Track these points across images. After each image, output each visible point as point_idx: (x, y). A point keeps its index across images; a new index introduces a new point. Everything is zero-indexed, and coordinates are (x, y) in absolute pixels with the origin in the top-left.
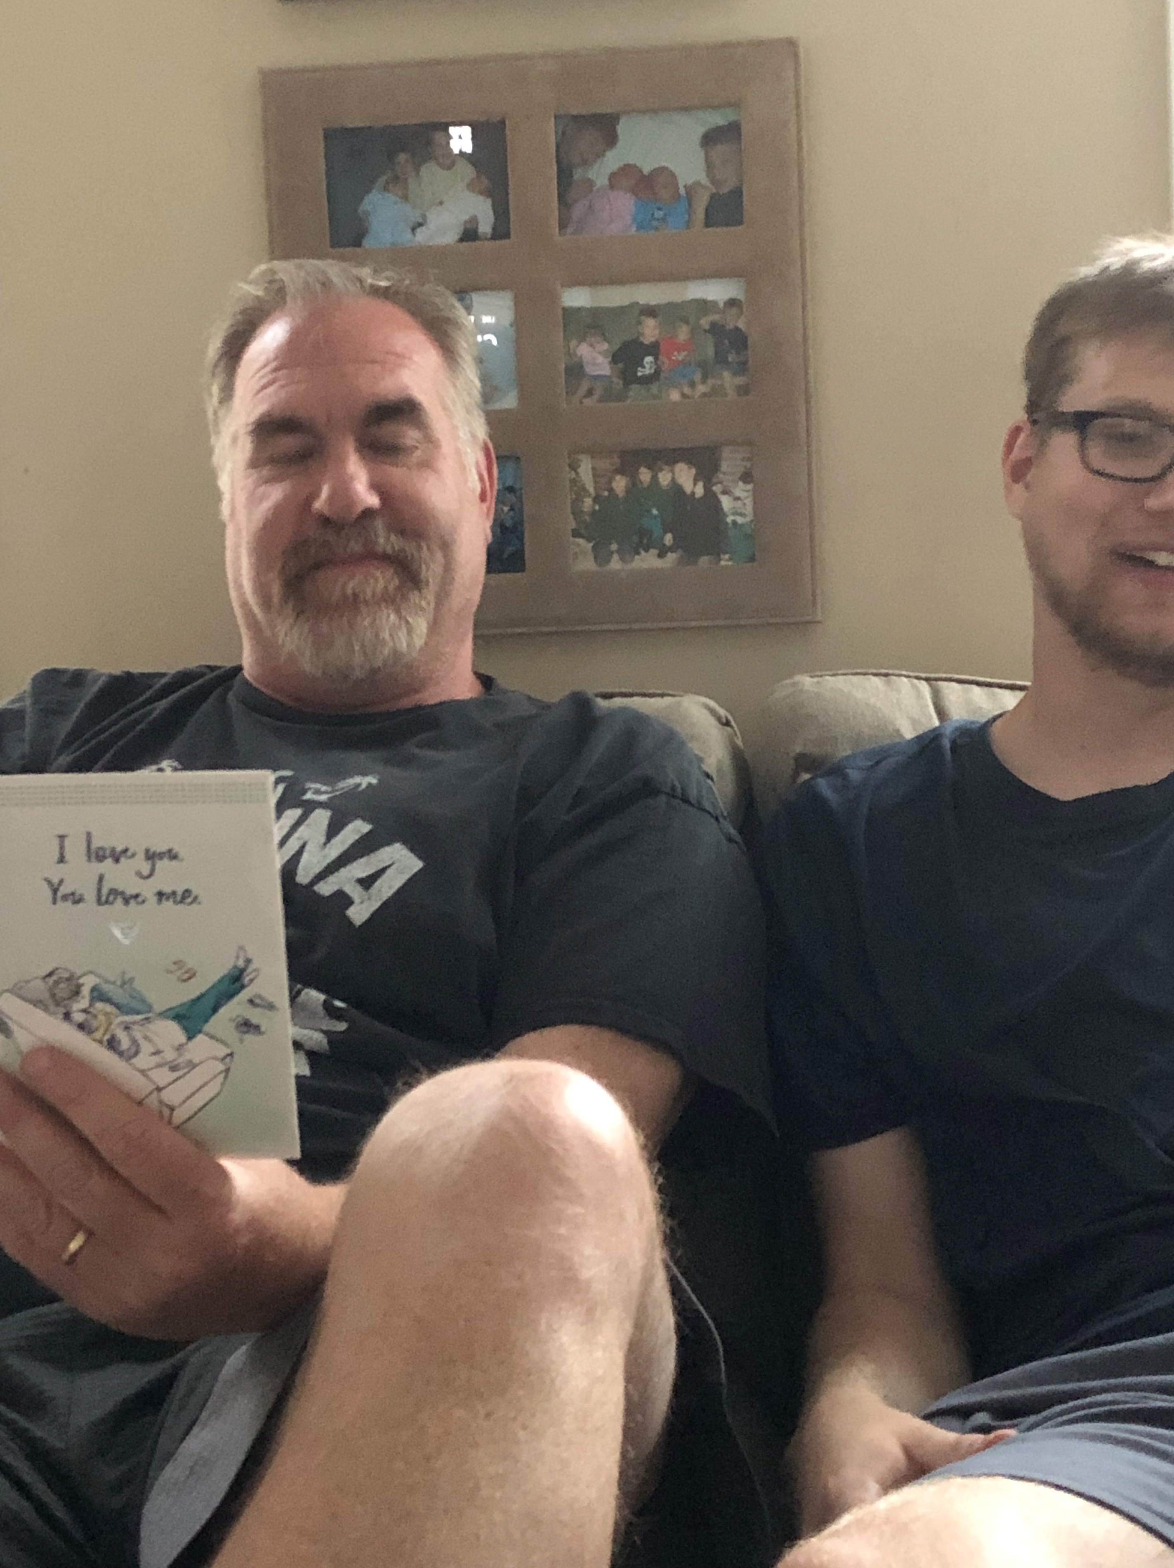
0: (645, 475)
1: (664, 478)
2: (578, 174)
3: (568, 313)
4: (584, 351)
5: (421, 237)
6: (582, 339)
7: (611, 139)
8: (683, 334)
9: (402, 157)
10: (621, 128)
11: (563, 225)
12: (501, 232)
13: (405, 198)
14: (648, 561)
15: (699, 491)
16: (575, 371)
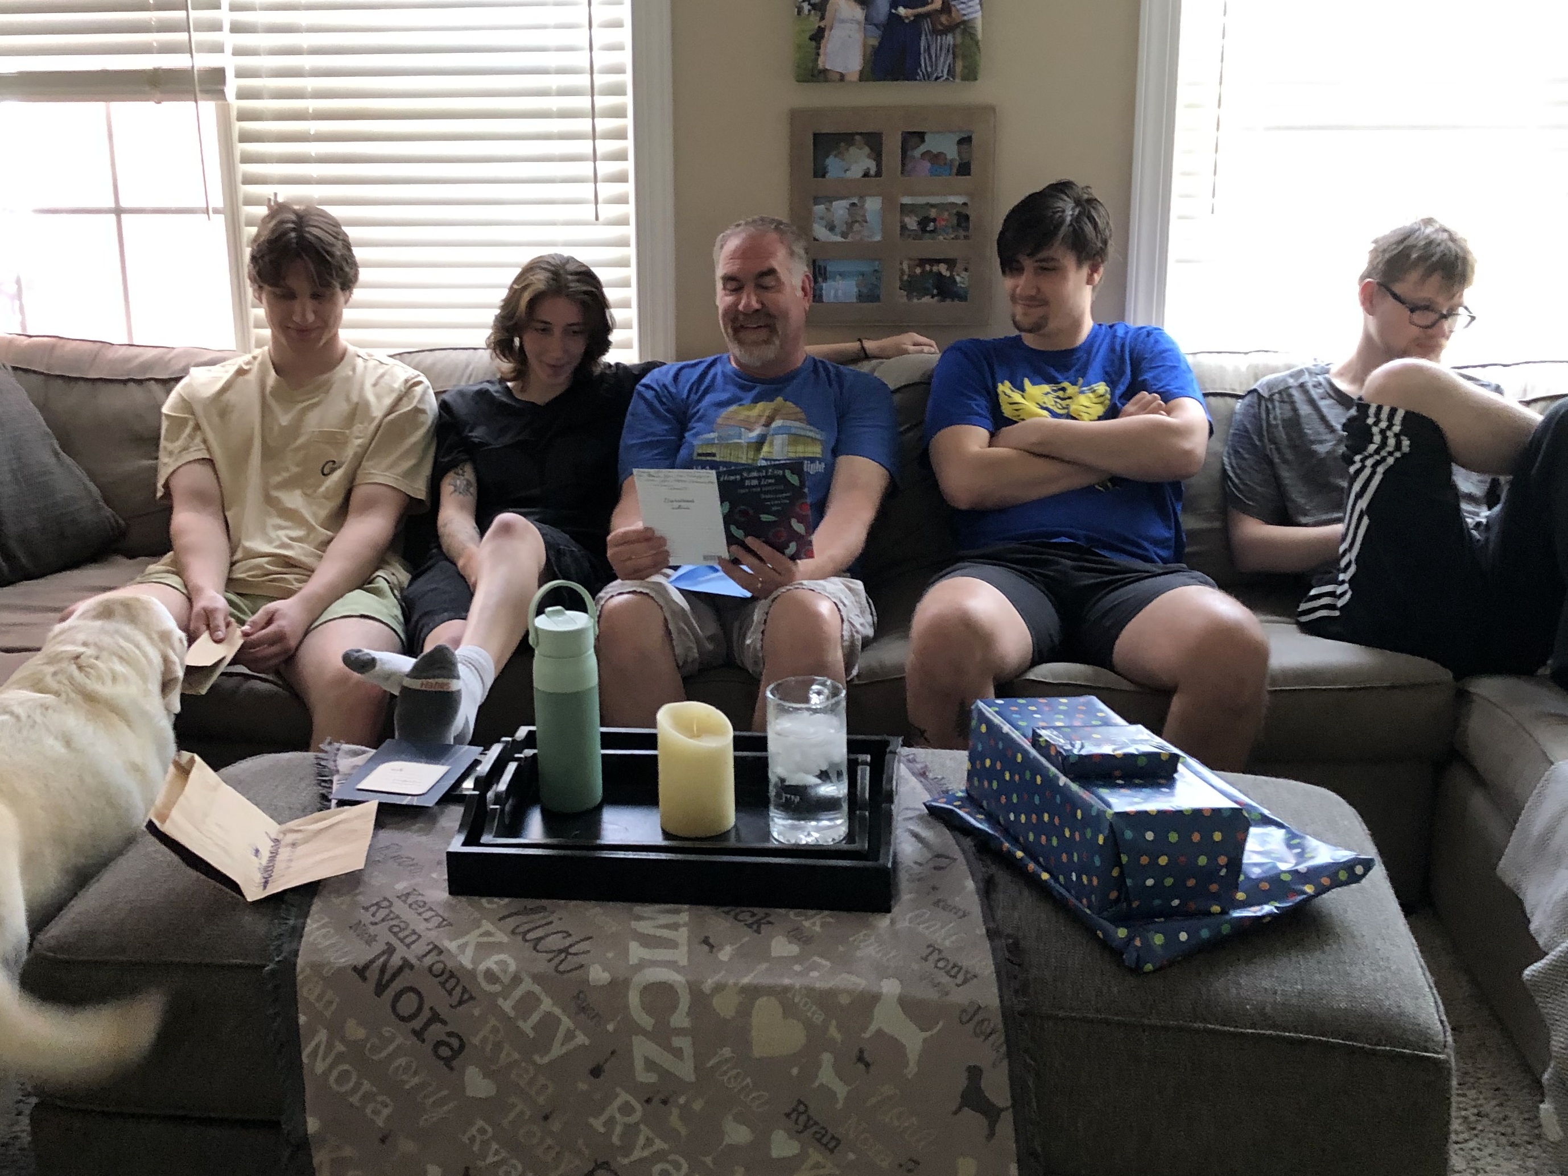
0: (928, 268)
1: (935, 269)
2: (909, 153)
3: (902, 206)
4: (907, 220)
5: (849, 174)
6: (908, 215)
7: (923, 141)
8: (946, 215)
9: (842, 144)
10: (927, 138)
11: (902, 173)
12: (879, 174)
13: (843, 159)
14: (926, 299)
15: (948, 274)
16: (904, 227)
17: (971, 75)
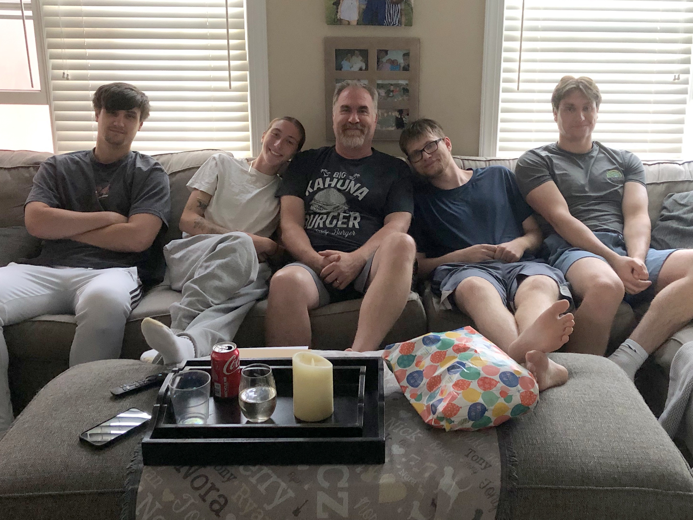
1: (393, 114)
2: (381, 60)
3: (378, 84)
5: (352, 69)
6: (380, 89)
7: (387, 54)
8: (398, 89)
9: (349, 55)
11: (377, 69)
13: (349, 62)
14: (390, 128)
15: (399, 117)
17: (409, 24)
